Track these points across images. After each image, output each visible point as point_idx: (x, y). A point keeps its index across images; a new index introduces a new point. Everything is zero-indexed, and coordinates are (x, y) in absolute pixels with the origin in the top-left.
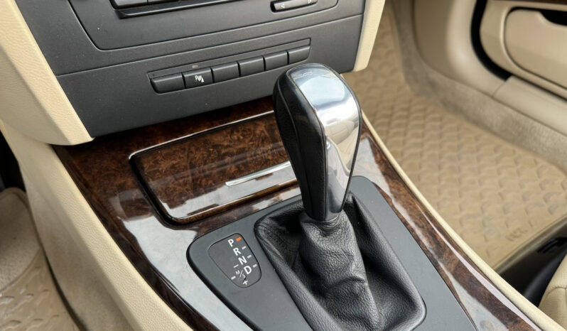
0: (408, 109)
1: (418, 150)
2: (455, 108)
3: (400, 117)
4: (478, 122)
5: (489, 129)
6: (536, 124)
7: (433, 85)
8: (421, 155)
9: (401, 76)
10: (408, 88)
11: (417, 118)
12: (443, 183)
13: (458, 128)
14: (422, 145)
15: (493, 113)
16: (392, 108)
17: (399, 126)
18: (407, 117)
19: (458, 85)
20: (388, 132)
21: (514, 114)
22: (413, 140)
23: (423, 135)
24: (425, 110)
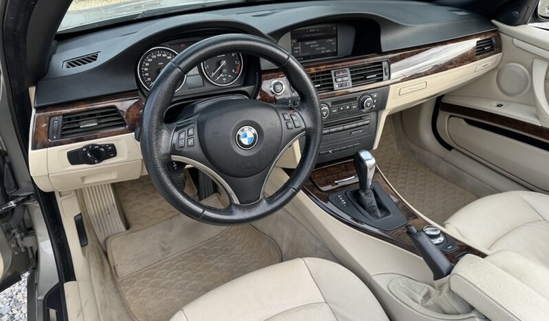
0: (399, 164)
1: (403, 185)
2: (424, 164)
3: (394, 168)
4: (437, 173)
5: (442, 176)
6: (465, 173)
7: (413, 152)
8: (405, 187)
9: (395, 146)
10: (399, 153)
11: (403, 169)
12: (415, 200)
13: (426, 175)
14: (405, 183)
15: (443, 168)
16: (390, 163)
17: (393, 172)
18: (398, 168)
19: (426, 153)
20: (388, 171)
21: (455, 168)
22: (401, 180)
23: (406, 178)
24: (408, 165)
